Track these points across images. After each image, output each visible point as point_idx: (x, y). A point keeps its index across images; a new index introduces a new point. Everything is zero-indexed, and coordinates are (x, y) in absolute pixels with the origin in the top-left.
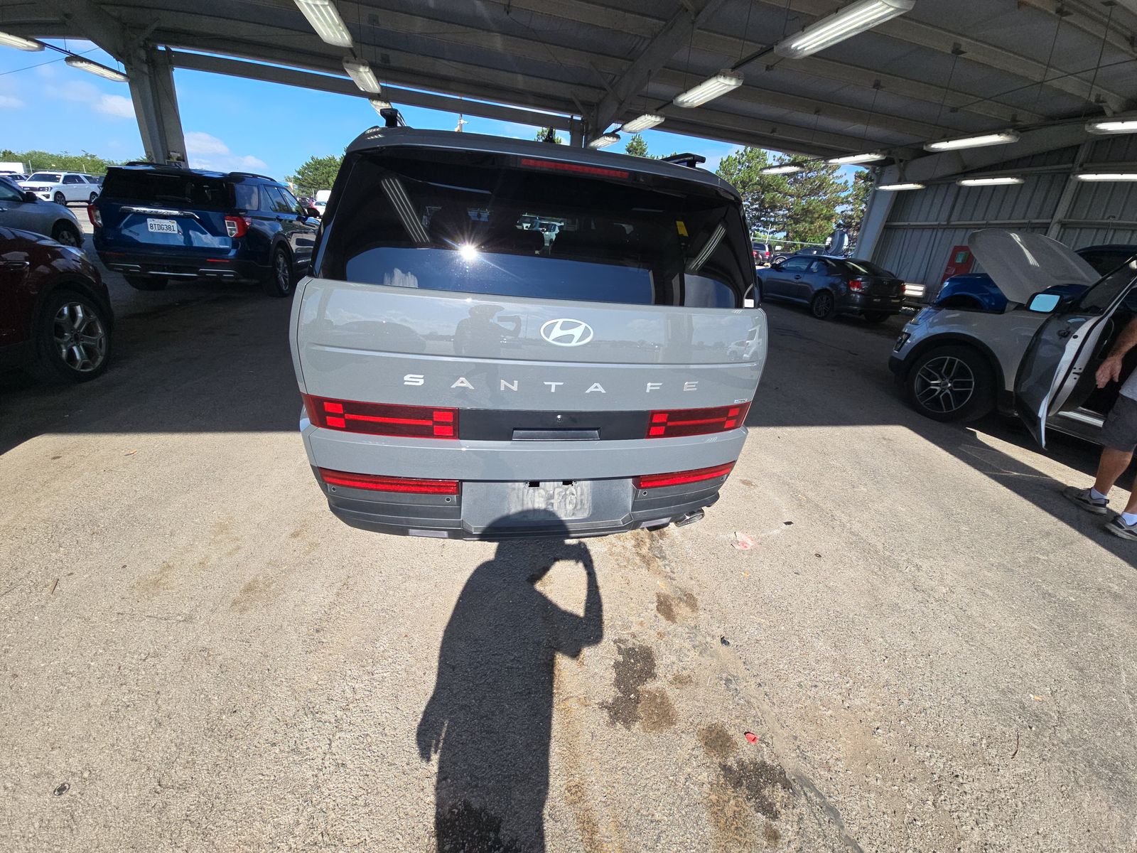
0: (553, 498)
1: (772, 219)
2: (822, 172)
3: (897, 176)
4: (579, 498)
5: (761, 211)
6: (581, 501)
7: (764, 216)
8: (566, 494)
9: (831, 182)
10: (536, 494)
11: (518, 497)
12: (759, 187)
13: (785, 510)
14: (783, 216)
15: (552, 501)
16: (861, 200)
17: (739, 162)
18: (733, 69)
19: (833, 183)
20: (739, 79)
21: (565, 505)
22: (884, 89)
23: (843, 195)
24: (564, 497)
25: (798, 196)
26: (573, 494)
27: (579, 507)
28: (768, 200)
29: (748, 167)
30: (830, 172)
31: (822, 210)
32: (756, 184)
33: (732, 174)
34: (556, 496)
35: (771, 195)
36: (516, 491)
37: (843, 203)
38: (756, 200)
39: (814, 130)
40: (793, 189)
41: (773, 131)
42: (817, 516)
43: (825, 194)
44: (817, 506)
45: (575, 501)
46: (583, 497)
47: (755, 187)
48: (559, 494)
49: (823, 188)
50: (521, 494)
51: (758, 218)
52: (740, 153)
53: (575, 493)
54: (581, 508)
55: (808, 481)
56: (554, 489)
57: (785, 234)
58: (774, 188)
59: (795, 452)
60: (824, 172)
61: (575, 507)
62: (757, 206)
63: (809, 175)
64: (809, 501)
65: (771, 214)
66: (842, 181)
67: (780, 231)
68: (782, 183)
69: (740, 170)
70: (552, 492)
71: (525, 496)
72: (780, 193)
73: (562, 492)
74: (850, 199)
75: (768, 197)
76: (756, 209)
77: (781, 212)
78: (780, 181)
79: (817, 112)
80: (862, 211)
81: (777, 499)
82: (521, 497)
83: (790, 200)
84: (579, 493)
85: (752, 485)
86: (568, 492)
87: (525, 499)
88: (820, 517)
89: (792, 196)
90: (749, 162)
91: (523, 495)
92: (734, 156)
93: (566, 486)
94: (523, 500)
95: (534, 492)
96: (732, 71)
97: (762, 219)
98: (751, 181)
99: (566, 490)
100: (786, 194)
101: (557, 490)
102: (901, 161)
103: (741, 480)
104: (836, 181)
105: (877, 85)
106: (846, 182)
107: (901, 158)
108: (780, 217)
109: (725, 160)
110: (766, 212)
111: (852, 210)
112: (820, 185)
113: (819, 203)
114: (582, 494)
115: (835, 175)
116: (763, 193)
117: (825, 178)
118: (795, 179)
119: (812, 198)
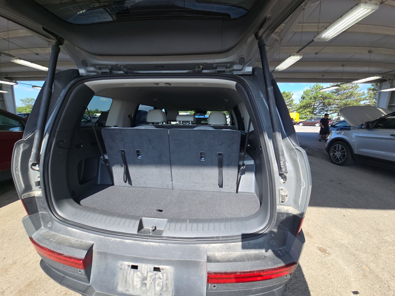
0: (146, 280)
1: (330, 109)
2: (351, 90)
3: (390, 85)
4: (165, 282)
5: (324, 106)
6: (166, 284)
7: (326, 108)
8: (155, 278)
9: (356, 93)
10: (135, 275)
11: (123, 276)
12: (322, 98)
13: (352, 279)
14: (335, 107)
15: (146, 282)
16: (373, 98)
17: (312, 91)
18: (297, 52)
19: (357, 93)
20: (301, 56)
21: (155, 286)
22: (374, 53)
23: (363, 97)
24: (154, 280)
25: (341, 100)
26: (160, 278)
27: (164, 289)
28: (326, 102)
29: (316, 92)
30: (355, 89)
31: (353, 103)
32: (320, 97)
33: (309, 95)
34: (149, 279)
35: (328, 100)
36: (122, 271)
37: (364, 100)
38: (321, 103)
39: (343, 73)
40: (338, 97)
41: (323, 76)
42: (377, 286)
43: (354, 97)
44: (377, 276)
45: (161, 284)
46: (167, 282)
47: (320, 98)
48: (151, 277)
49: (353, 95)
50: (125, 273)
51: (323, 109)
52: (311, 88)
53: (162, 277)
54: (166, 291)
55: (369, 253)
56: (148, 273)
57: (337, 114)
58: (328, 98)
59: (357, 228)
60: (352, 89)
61: (162, 289)
62: (322, 105)
63: (345, 91)
64: (371, 272)
65: (329, 107)
66: (362, 92)
67: (334, 113)
68: (332, 96)
69: (312, 93)
70: (145, 275)
71: (128, 275)
72: (332, 99)
73: (153, 275)
74: (367, 98)
75: (326, 101)
76: (321, 106)
77: (333, 106)
78: (331, 95)
79: (343, 66)
80: (374, 102)
81: (346, 268)
82: (125, 275)
83: (337, 101)
84: (165, 278)
85: (326, 253)
86: (157, 277)
87: (128, 277)
88: (380, 287)
89: (338, 100)
90: (316, 90)
91: (127, 274)
92: (309, 89)
93: (156, 272)
94: (126, 278)
95: (134, 273)
96: (297, 54)
97: (325, 109)
98: (318, 96)
99: (156, 274)
100: (334, 99)
101: (150, 274)
102: (390, 80)
103: (318, 247)
104: (358, 92)
105: (370, 52)
106: (364, 92)
107: (389, 79)
108: (334, 108)
109: (305, 91)
110: (327, 107)
111: (369, 102)
112: (350, 95)
113: (351, 101)
114: (167, 280)
115: (357, 90)
116: (324, 100)
117: (353, 92)
118: (338, 94)
119: (348, 100)
